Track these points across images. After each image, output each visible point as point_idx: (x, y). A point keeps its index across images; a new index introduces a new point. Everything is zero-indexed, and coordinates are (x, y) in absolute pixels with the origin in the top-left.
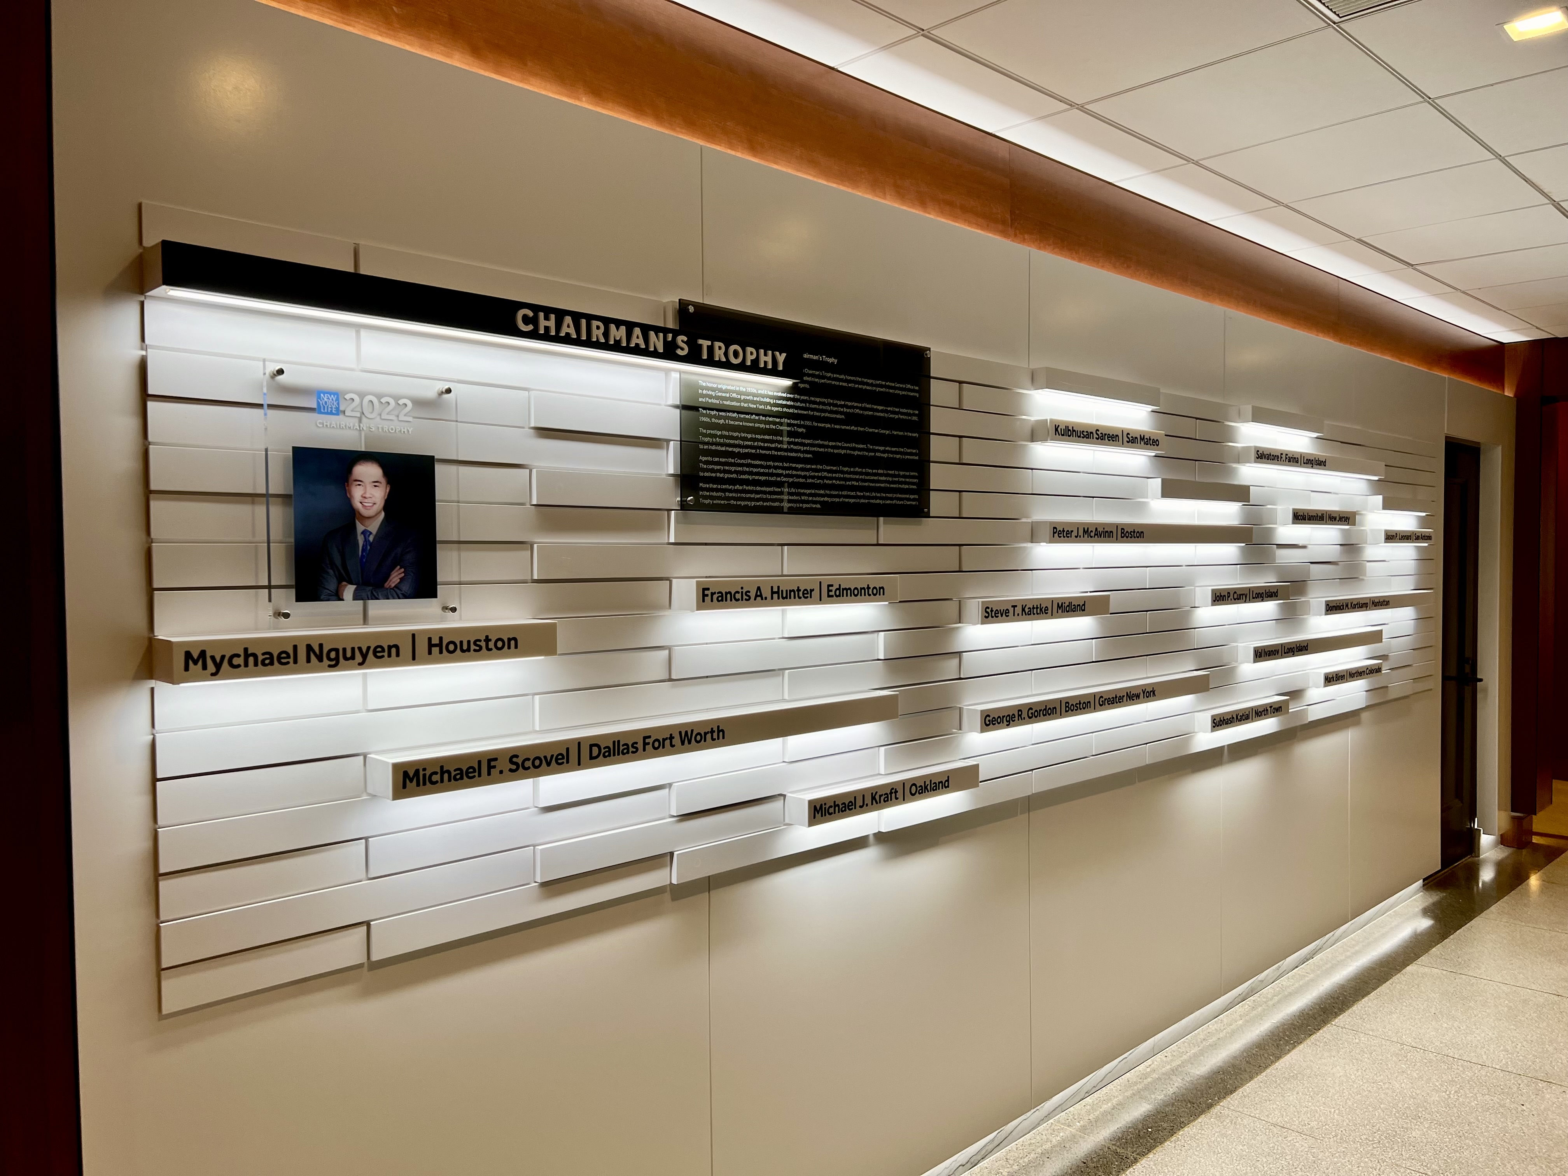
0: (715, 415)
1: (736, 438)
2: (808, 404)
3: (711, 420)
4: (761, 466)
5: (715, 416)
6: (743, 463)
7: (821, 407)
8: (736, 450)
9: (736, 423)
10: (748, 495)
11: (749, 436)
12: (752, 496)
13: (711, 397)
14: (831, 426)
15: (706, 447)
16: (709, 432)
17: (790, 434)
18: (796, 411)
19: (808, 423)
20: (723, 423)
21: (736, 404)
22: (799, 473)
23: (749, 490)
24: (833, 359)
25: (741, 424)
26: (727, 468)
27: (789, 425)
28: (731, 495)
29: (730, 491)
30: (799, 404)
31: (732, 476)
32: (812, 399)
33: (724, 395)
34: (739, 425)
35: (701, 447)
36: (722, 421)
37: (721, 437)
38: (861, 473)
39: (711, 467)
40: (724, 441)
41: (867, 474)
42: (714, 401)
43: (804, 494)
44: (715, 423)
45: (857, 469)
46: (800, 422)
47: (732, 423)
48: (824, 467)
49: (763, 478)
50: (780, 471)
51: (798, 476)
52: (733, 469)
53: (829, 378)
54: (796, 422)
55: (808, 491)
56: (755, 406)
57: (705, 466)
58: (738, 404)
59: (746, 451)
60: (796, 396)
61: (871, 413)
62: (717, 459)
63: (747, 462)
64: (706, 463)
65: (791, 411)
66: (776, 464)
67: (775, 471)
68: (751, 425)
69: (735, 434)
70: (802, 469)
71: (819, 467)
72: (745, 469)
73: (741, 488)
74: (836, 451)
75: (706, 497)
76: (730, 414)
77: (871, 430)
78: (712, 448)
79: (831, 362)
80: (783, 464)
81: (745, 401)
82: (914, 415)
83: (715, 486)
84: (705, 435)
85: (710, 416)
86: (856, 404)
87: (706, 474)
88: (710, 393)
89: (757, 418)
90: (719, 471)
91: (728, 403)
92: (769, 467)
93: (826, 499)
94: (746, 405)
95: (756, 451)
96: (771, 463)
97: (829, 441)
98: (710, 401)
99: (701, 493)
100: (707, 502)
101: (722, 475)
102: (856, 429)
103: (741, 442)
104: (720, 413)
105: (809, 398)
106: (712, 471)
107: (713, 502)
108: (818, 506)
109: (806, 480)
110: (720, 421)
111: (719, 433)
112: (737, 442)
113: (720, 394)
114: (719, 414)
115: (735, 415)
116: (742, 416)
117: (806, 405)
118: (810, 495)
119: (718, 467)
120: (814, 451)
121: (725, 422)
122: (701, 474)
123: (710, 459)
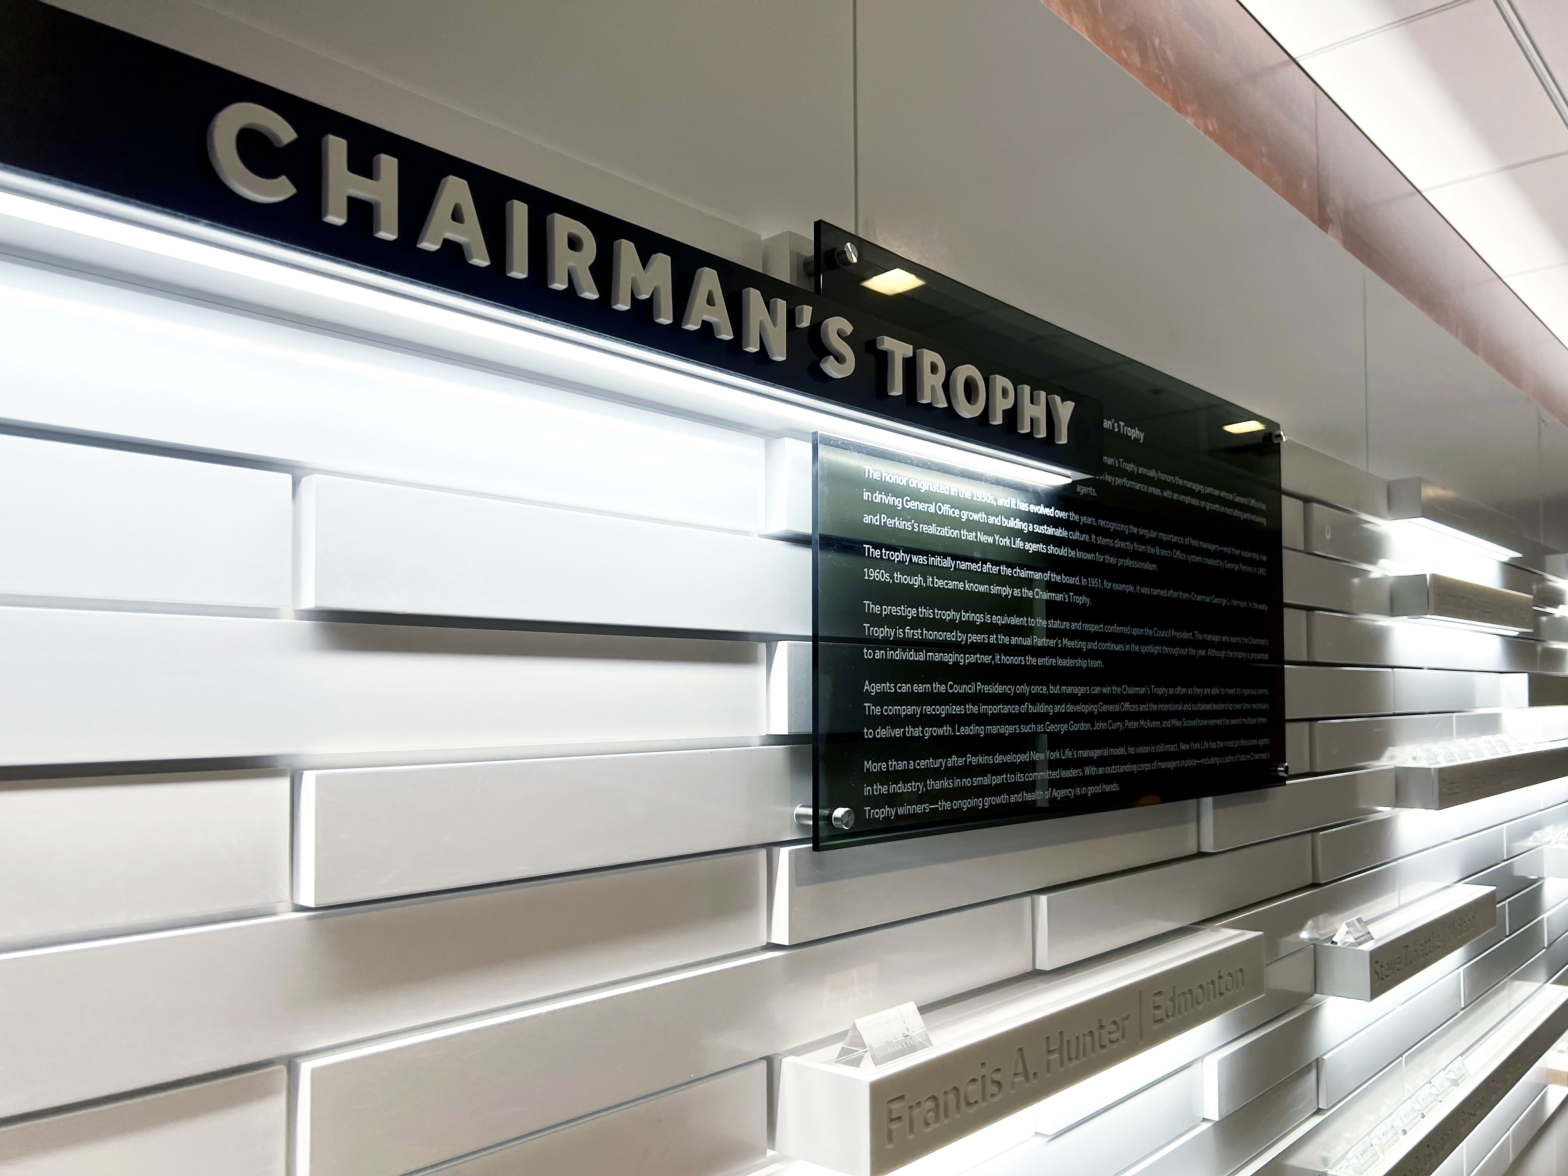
0: (901, 562)
1: (950, 626)
2: (1094, 537)
3: (892, 577)
4: (1003, 699)
5: (902, 567)
6: (965, 694)
7: (1118, 544)
8: (950, 658)
9: (952, 585)
10: (978, 781)
11: (978, 618)
12: (986, 780)
13: (891, 511)
14: (1135, 589)
15: (879, 654)
16: (887, 610)
17: (1053, 610)
18: (1072, 554)
19: (1094, 582)
20: (920, 586)
21: (950, 534)
22: (1079, 708)
23: (979, 766)
24: (1137, 432)
25: (961, 586)
26: (929, 709)
27: (1051, 586)
28: (938, 785)
29: (937, 774)
30: (1076, 536)
31: (940, 731)
32: (1102, 523)
33: (922, 507)
34: (955, 591)
35: (868, 654)
36: (917, 581)
37: (916, 622)
38: (1185, 699)
39: (893, 710)
40: (922, 634)
41: (1195, 699)
42: (900, 524)
43: (1089, 761)
44: (901, 584)
45: (1179, 688)
46: (1080, 581)
47: (940, 583)
48: (1125, 689)
49: (1007, 730)
50: (1042, 708)
51: (1078, 717)
52: (943, 710)
53: (1131, 476)
54: (1071, 580)
55: (1095, 753)
56: (991, 540)
57: (877, 710)
58: (955, 533)
59: (972, 658)
60: (1073, 516)
61: (1198, 559)
62: (905, 688)
63: (973, 690)
64: (882, 699)
65: (1062, 552)
66: (1036, 689)
67: (1033, 709)
68: (982, 588)
69: (949, 615)
70: (1086, 699)
71: (1117, 690)
72: (972, 709)
73: (960, 762)
74: (1145, 649)
75: (879, 801)
76: (936, 561)
77: (1199, 598)
78: (894, 657)
79: (1133, 436)
80: (1048, 689)
81: (972, 526)
82: (1260, 564)
83: (901, 765)
84: (878, 620)
85: (891, 566)
86: (1175, 539)
87: (882, 733)
88: (890, 500)
89: (995, 570)
90: (911, 720)
91: (932, 530)
92: (1019, 699)
93: (1129, 768)
94: (971, 537)
95: (993, 659)
96: (1023, 689)
97: (1132, 627)
98: (890, 523)
99: (867, 790)
100: (881, 813)
101: (917, 732)
102: (1176, 594)
103: (961, 637)
104: (915, 559)
105: (1097, 522)
106: (896, 721)
107: (896, 812)
108: (1114, 787)
109: (1093, 726)
110: (913, 579)
111: (911, 613)
112: (950, 636)
113: (912, 505)
114: (911, 559)
115: (948, 563)
116: (964, 565)
117: (1090, 538)
118: (1101, 762)
119: (910, 710)
120: (1106, 651)
121: (925, 582)
122: (868, 733)
123: (888, 687)
